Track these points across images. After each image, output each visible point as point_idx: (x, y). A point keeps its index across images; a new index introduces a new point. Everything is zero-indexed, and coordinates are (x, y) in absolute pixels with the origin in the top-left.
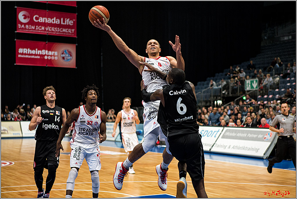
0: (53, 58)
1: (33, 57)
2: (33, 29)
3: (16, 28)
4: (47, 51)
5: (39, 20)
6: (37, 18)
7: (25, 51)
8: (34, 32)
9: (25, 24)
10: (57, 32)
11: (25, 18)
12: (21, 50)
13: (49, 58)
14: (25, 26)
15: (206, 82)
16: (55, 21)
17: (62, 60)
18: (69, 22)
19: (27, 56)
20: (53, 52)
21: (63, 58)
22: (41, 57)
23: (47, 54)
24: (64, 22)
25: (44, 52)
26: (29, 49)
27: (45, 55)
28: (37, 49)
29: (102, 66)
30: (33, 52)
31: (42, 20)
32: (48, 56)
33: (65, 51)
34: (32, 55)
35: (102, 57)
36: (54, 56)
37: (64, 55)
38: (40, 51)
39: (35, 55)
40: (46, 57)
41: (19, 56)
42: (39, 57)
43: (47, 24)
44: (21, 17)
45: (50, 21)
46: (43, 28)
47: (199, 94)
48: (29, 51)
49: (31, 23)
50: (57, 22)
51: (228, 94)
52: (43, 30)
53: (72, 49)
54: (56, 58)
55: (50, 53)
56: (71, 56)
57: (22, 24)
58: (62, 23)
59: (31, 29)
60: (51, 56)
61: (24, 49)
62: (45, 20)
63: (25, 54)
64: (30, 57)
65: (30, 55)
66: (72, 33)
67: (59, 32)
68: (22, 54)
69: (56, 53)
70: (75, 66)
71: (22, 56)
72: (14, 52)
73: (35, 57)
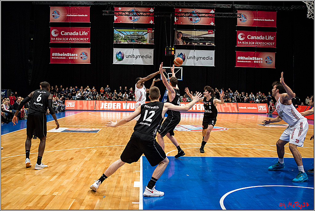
0: (259, 62)
2: (247, 44)
3: (236, 44)
5: (251, 38)
6: (249, 37)
7: (242, 58)
8: (248, 46)
9: (242, 41)
10: (263, 45)
11: (241, 38)
12: (239, 58)
13: (257, 62)
14: (242, 43)
16: (262, 38)
17: (265, 63)
18: (271, 38)
19: (243, 61)
20: (260, 58)
21: (267, 62)
22: (252, 62)
23: (256, 59)
24: (267, 38)
26: (244, 57)
27: (255, 60)
28: (249, 57)
29: (293, 66)
30: (247, 59)
31: (253, 38)
32: (256, 61)
33: (268, 57)
34: (246, 60)
35: (293, 60)
37: (267, 60)
38: (251, 58)
40: (255, 62)
41: (238, 61)
42: (250, 62)
43: (256, 40)
44: (239, 37)
45: (258, 38)
46: (253, 43)
49: (246, 40)
50: (263, 38)
52: (253, 44)
53: (272, 56)
54: (262, 62)
55: (258, 59)
57: (240, 41)
58: (266, 39)
59: (246, 44)
60: (258, 61)
62: (255, 37)
63: (242, 60)
66: (273, 45)
67: (264, 45)
68: (240, 60)
69: (262, 59)
70: (275, 67)
71: (240, 62)
72: (235, 59)
73: (248, 62)
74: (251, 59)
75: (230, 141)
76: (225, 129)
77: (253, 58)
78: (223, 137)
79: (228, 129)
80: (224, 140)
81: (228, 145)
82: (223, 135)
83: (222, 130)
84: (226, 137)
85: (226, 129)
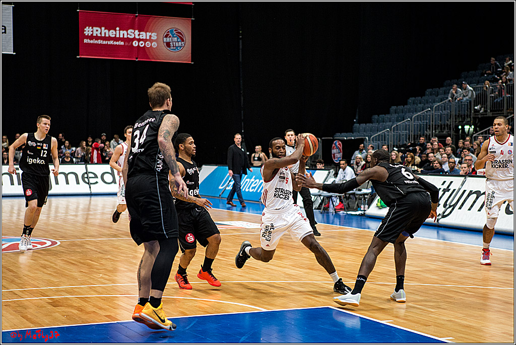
0: (148, 45)
1: (111, 42)
4: (137, 32)
7: (96, 31)
12: (88, 31)
13: (142, 44)
15: (442, 90)
17: (164, 47)
19: (100, 42)
20: (149, 34)
21: (168, 44)
22: (127, 44)
23: (137, 37)
25: (132, 33)
26: (103, 28)
27: (134, 39)
28: (118, 29)
29: (241, 60)
30: (112, 33)
32: (139, 40)
33: (172, 31)
34: (109, 38)
35: (241, 41)
36: (151, 40)
37: (168, 40)
38: (125, 32)
39: (115, 39)
40: (135, 44)
41: (85, 41)
42: (122, 43)
47: (427, 112)
48: (104, 32)
51: (485, 111)
53: (184, 27)
54: (154, 45)
55: (143, 35)
56: (183, 40)
60: (145, 41)
61: (95, 29)
63: (97, 38)
64: (105, 42)
65: (105, 38)
68: (92, 37)
69: (154, 36)
70: (190, 59)
71: (92, 42)
72: (77, 34)
73: (115, 43)
74: (123, 34)
75: (63, 279)
76: (49, 243)
77: (129, 31)
78: (41, 269)
79: (59, 243)
80: (46, 277)
81: (58, 291)
82: (43, 262)
83: (39, 246)
84: (51, 267)
85: (54, 243)
